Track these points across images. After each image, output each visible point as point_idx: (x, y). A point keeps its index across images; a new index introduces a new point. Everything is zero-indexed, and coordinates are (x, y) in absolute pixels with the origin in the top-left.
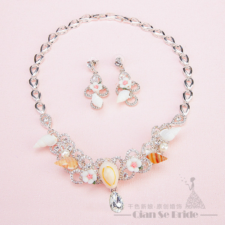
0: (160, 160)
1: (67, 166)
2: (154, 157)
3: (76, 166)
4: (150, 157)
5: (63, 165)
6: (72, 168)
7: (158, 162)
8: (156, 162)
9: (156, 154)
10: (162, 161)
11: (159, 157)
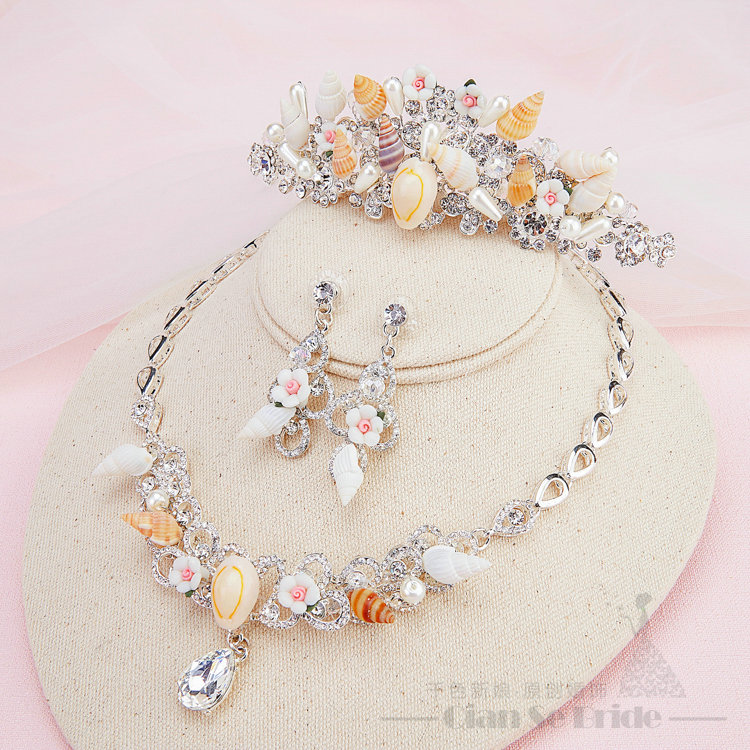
0: (373, 618)
1: (151, 532)
2: (363, 599)
4: (352, 595)
7: (367, 617)
8: (361, 616)
9: (370, 597)
10: (378, 620)
11: (376, 606)
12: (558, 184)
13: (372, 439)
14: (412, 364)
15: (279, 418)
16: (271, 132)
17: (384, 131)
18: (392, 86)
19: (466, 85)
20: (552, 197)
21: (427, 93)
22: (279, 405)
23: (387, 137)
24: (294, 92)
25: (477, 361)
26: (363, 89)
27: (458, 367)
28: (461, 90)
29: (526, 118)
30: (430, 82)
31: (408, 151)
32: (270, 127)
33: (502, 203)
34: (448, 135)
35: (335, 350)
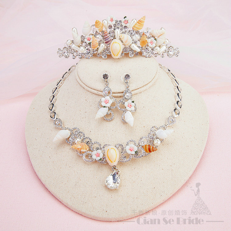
1: (81, 148)
2: (147, 147)
3: (88, 149)
4: (144, 147)
5: (78, 148)
6: (85, 150)
7: (150, 151)
8: (149, 152)
9: (149, 146)
10: (153, 151)
11: (151, 148)
12: (153, 39)
13: (133, 108)
14: (134, 89)
15: (106, 110)
16: (68, 42)
17: (105, 34)
18: (105, 22)
19: (124, 18)
20: (152, 42)
21: (114, 22)
22: (105, 107)
23: (107, 35)
24: (73, 30)
25: (149, 85)
26: (98, 24)
27: (145, 88)
28: (123, 20)
29: (142, 23)
30: (115, 19)
31: (112, 38)
32: (68, 41)
33: (139, 47)
34: (121, 32)
35: (113, 91)
